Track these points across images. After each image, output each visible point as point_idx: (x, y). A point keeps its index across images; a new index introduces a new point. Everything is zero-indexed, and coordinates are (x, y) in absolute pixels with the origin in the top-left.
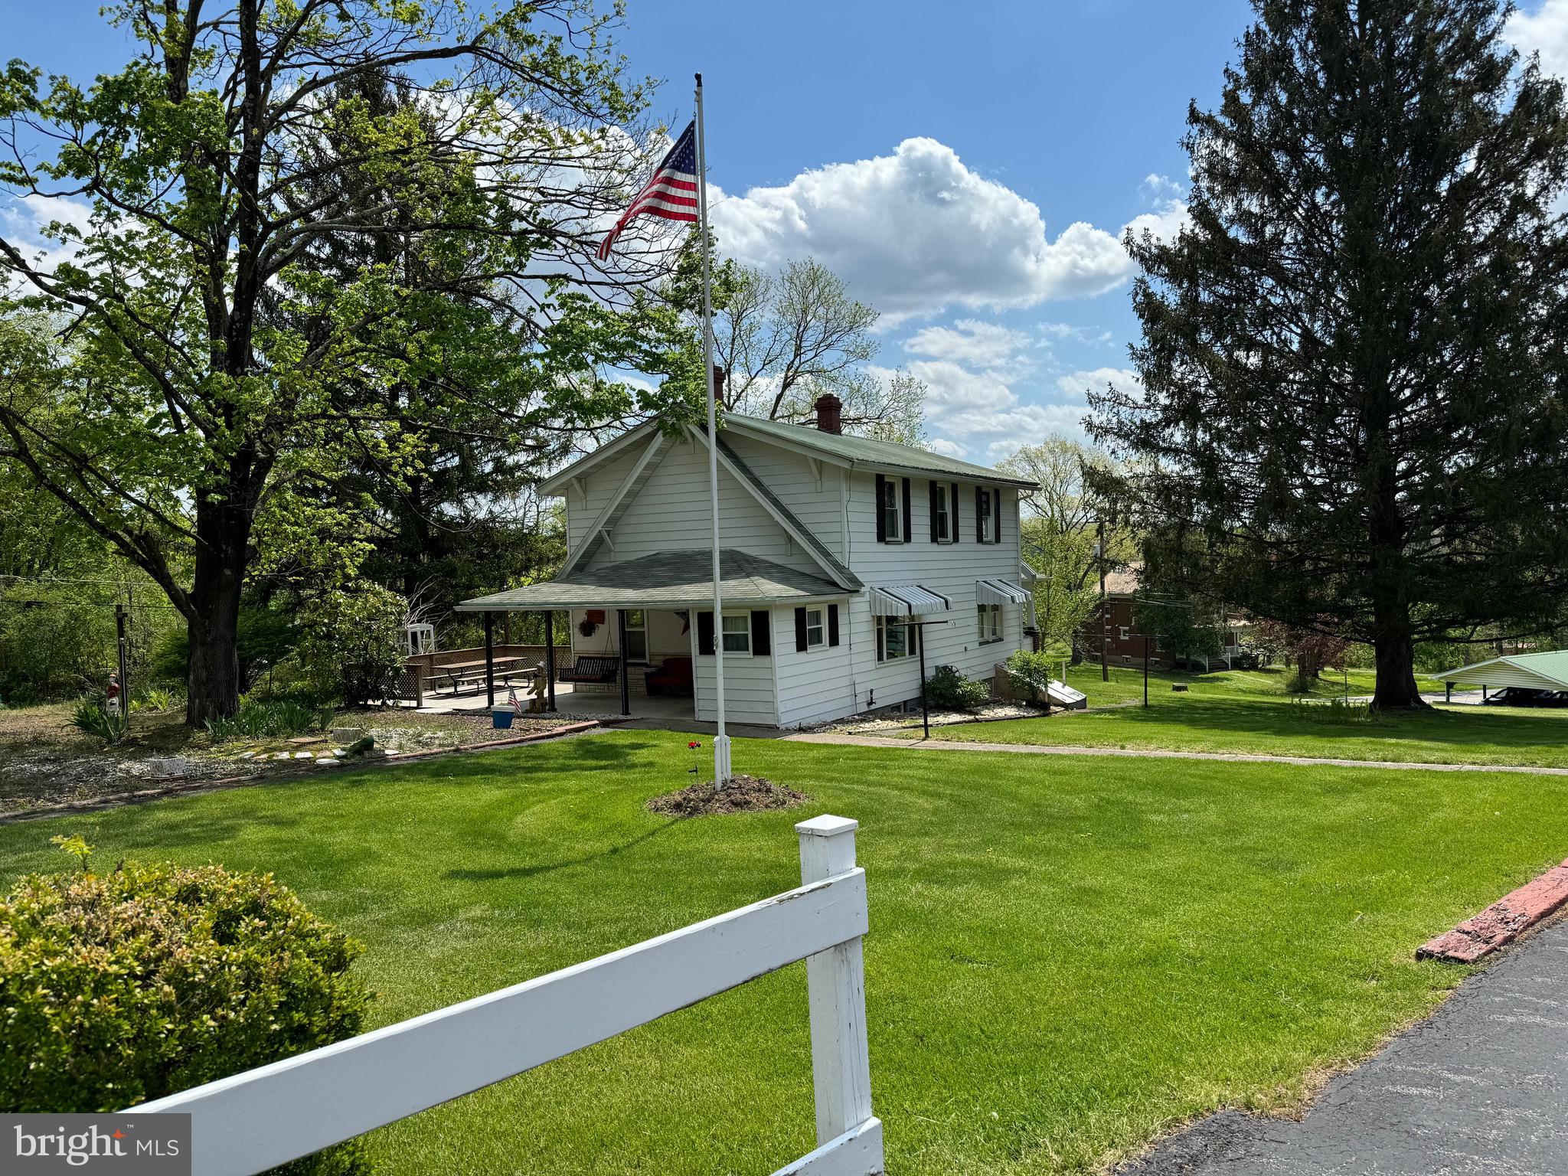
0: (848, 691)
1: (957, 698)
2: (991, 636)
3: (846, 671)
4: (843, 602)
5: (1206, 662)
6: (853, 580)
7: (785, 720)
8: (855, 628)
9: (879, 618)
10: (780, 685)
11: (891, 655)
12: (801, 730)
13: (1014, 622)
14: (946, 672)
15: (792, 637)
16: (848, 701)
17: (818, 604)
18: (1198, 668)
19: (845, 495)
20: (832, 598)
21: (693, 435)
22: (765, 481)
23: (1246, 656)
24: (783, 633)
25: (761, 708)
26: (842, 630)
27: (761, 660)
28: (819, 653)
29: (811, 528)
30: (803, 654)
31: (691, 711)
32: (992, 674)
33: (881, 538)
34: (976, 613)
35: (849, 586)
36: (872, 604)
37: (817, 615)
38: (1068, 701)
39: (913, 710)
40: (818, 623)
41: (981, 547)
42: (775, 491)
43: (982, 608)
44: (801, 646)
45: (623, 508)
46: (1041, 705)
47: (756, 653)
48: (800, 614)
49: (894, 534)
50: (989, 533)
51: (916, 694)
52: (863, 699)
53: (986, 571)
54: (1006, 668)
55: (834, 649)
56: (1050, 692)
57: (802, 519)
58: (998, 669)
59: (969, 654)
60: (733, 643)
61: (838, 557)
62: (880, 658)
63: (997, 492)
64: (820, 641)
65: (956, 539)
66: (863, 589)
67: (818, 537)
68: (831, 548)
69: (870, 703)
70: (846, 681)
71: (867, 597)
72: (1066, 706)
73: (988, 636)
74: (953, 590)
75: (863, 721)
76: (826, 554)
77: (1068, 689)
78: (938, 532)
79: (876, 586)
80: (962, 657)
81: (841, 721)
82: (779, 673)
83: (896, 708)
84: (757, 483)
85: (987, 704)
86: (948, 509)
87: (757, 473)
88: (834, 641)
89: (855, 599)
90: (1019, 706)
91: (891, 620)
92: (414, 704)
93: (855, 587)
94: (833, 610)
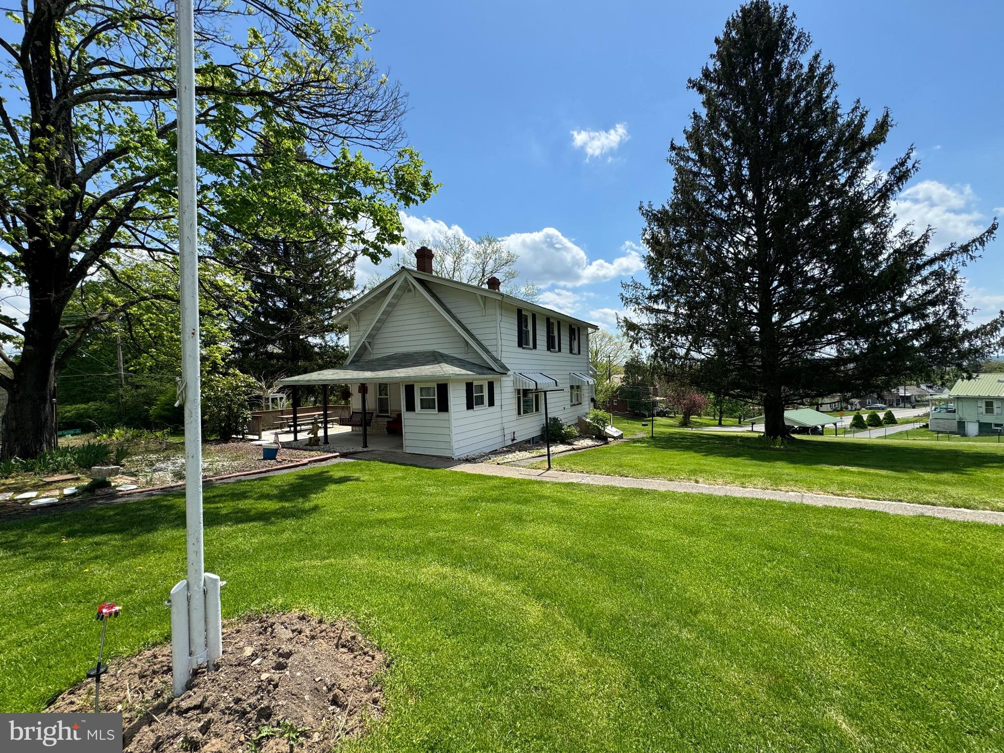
0: (500, 433)
1: (561, 435)
2: (576, 402)
3: (499, 421)
4: (497, 379)
5: (647, 414)
6: (503, 367)
7: (457, 454)
8: (504, 396)
9: (519, 391)
10: (454, 431)
11: (525, 412)
12: (468, 460)
13: (586, 395)
14: (555, 420)
15: (464, 401)
16: (500, 439)
17: (481, 380)
18: (644, 416)
19: (499, 318)
20: (490, 377)
21: (414, 287)
22: (453, 311)
23: (662, 411)
24: (457, 398)
25: (442, 446)
26: (497, 397)
27: (443, 415)
28: (481, 412)
29: (478, 337)
30: (471, 411)
31: (401, 446)
32: (577, 421)
33: (520, 345)
34: (569, 389)
35: (501, 371)
36: (515, 382)
37: (481, 387)
38: (616, 435)
39: (537, 442)
40: (482, 392)
41: (571, 355)
42: (459, 316)
43: (572, 387)
44: (470, 406)
45: (377, 329)
46: (603, 438)
47: (439, 410)
48: (469, 386)
49: (527, 344)
50: (576, 350)
51: (539, 433)
52: (509, 437)
53: (574, 368)
54: (584, 418)
55: (492, 408)
56: (606, 431)
57: (474, 332)
58: (579, 418)
59: (566, 411)
60: (426, 405)
61: (494, 354)
62: (519, 413)
63: (579, 329)
64: (482, 403)
65: (560, 350)
66: (509, 373)
67: (483, 342)
68: (490, 349)
69: (513, 440)
70: (499, 427)
71: (511, 378)
72: (615, 438)
73: (575, 402)
74: (559, 377)
75: (508, 452)
76: (487, 351)
77: (614, 429)
78: (550, 346)
79: (517, 372)
80: (562, 412)
81: (495, 453)
82: (454, 423)
83: (528, 441)
84: (448, 311)
85: (577, 438)
86: (556, 334)
87: (449, 306)
88: (491, 403)
89: (504, 378)
90: (592, 439)
91: (526, 392)
92: (257, 437)
93: (504, 371)
94: (491, 385)
